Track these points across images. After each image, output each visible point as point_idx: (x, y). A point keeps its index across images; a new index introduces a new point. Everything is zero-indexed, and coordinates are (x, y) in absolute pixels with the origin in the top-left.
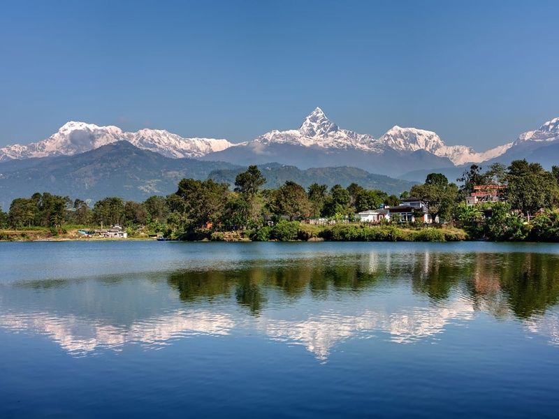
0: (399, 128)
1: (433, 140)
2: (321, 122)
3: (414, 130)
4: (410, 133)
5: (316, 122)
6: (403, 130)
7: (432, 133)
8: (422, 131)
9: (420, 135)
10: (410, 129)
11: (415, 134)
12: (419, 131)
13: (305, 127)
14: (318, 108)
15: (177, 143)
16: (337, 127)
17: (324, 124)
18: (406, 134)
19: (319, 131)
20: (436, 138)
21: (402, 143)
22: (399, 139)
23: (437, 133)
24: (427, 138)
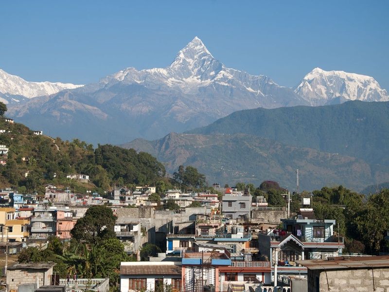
0: (320, 70)
1: (369, 87)
2: (200, 57)
3: (342, 74)
4: (337, 78)
5: (192, 58)
6: (327, 73)
7: (367, 78)
8: (354, 76)
9: (351, 80)
10: (337, 72)
11: (344, 80)
12: (349, 75)
13: (176, 65)
14: (197, 38)
15: (19, 87)
16: (221, 65)
17: (204, 60)
18: (330, 78)
19: (196, 70)
20: (374, 85)
21: (324, 91)
22: (319, 87)
23: (375, 79)
24: (360, 85)
